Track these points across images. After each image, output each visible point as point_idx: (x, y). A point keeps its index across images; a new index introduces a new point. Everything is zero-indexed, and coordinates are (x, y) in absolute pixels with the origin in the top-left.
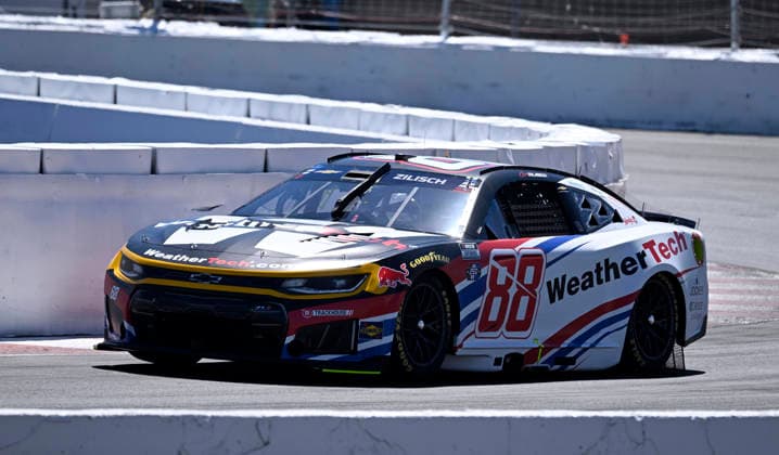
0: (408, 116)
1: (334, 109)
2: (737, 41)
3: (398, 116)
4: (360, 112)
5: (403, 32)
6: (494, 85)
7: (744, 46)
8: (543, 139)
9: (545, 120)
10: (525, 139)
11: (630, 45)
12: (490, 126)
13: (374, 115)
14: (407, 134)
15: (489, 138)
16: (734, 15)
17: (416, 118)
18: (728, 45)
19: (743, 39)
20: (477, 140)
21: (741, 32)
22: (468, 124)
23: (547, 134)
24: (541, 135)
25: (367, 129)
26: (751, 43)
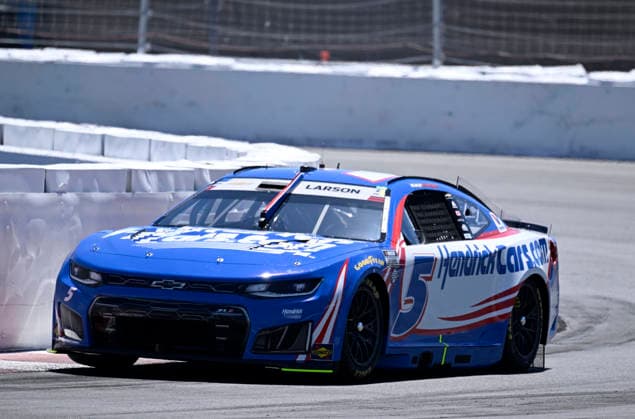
0: (103, 137)
1: (28, 129)
2: (439, 59)
3: (92, 136)
4: (54, 130)
5: (99, 50)
6: (192, 104)
7: (447, 63)
8: (241, 158)
9: (243, 139)
10: (222, 159)
11: (333, 63)
12: (187, 146)
13: (69, 135)
14: (103, 154)
15: (186, 158)
16: (436, 32)
17: (112, 138)
18: (429, 63)
19: (447, 56)
20: (174, 160)
21: (445, 49)
22: (164, 143)
23: (244, 154)
24: (239, 155)
25: (61, 150)
26: (455, 60)
